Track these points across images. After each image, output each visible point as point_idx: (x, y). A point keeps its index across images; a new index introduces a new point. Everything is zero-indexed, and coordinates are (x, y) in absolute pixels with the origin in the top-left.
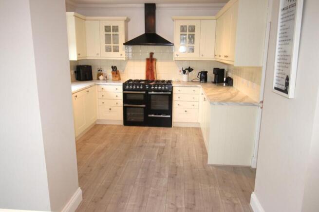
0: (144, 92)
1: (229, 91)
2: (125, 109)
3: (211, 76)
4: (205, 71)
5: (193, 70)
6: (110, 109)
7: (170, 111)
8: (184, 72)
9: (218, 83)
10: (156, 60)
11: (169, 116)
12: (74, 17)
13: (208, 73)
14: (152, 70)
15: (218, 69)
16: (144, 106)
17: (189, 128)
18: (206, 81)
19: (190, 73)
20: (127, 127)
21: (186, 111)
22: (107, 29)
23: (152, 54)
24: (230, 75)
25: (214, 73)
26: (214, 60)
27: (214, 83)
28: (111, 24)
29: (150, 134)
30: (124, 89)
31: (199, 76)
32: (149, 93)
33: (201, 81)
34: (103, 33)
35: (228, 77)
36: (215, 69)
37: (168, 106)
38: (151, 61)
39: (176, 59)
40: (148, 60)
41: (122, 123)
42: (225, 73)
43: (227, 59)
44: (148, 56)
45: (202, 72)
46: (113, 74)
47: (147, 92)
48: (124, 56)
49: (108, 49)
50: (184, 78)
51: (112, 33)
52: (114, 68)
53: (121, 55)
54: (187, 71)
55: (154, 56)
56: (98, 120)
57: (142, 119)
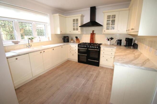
0: (87, 49)
1: (134, 53)
2: (79, 55)
3: (124, 42)
4: (121, 39)
5: (113, 39)
6: (73, 55)
7: (98, 59)
8: (108, 40)
9: (128, 46)
10: (95, 34)
11: (98, 61)
12: (59, 16)
13: (122, 41)
14: (93, 38)
15: (129, 38)
16: (86, 55)
17: (108, 68)
18: (120, 45)
19: (112, 40)
20: (79, 63)
21: (107, 60)
22: (74, 20)
23: (93, 31)
24: (136, 42)
25: (126, 40)
26: (126, 33)
27: (126, 46)
28: (75, 18)
29: (87, 69)
30: (78, 47)
31: (117, 42)
32: (89, 49)
33: (117, 44)
34: (72, 22)
35: (135, 43)
36: (126, 38)
37: (98, 56)
38: (93, 34)
39: (104, 33)
40: (91, 34)
41: (77, 61)
42: (133, 41)
43: (133, 31)
44: (92, 32)
45: (118, 40)
46: (76, 40)
47: (88, 49)
48: (80, 32)
49: (74, 29)
50: (108, 43)
51: (75, 22)
52: (77, 37)
53: (79, 32)
54: (110, 39)
55: (94, 32)
56: (69, 59)
57: (85, 61)
